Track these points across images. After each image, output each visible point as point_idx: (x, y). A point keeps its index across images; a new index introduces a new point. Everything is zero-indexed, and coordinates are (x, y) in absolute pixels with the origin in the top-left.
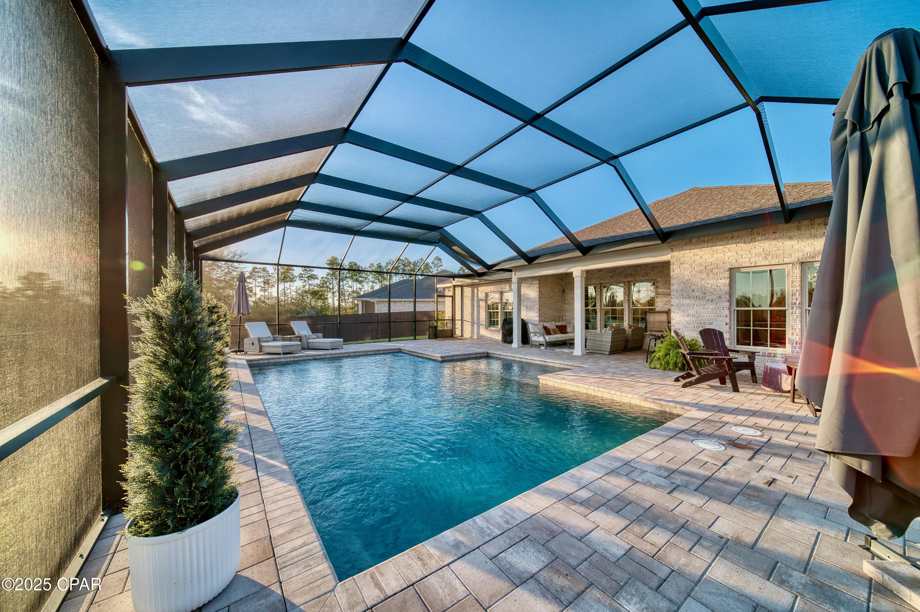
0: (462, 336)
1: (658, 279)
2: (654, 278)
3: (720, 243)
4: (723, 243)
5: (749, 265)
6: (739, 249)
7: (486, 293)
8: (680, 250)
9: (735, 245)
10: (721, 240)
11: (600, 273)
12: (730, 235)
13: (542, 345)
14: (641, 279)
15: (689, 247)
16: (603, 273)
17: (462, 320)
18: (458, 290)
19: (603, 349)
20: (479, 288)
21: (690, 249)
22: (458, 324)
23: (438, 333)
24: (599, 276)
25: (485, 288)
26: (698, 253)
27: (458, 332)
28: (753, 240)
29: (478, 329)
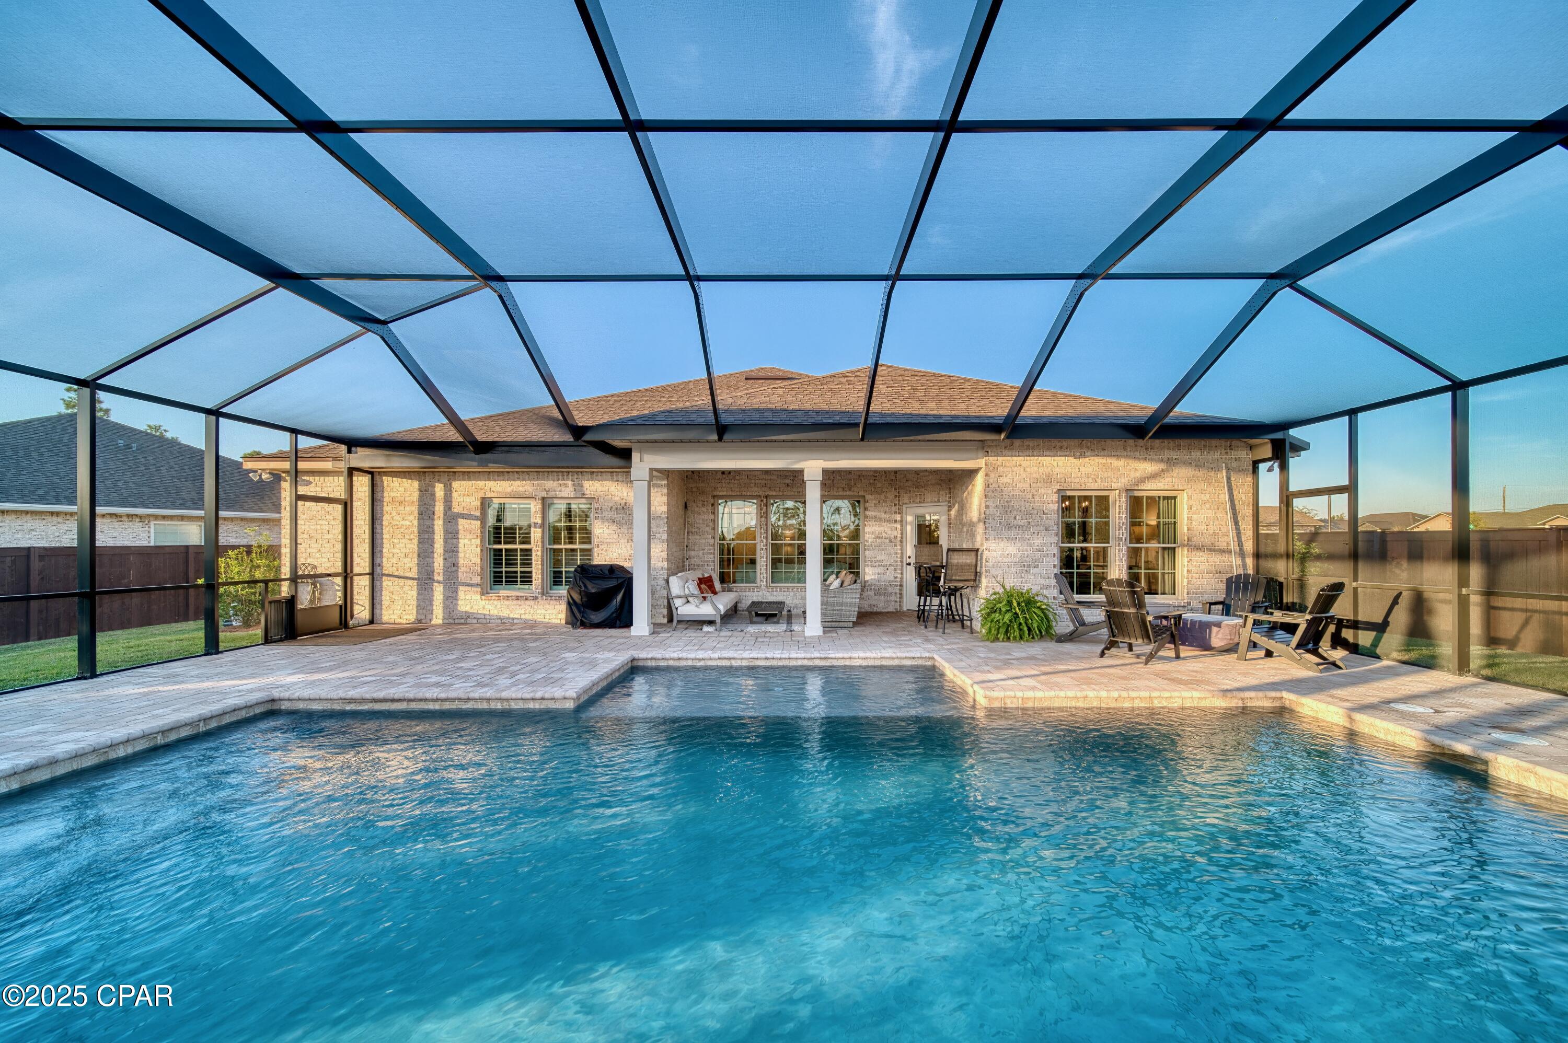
0: (372, 622)
1: (868, 497)
2: (862, 493)
3: (1048, 453)
4: (1051, 454)
5: (1078, 487)
6: (1069, 464)
7: (483, 499)
8: (997, 455)
9: (1063, 458)
10: (1049, 449)
11: (768, 477)
12: (1059, 444)
13: (711, 623)
14: (841, 493)
15: (1009, 453)
16: (774, 477)
17: (374, 575)
18: (362, 484)
19: (843, 619)
20: (456, 485)
21: (1012, 456)
22: (361, 586)
23: (300, 619)
24: (764, 482)
25: (481, 484)
26: (1022, 463)
27: (361, 612)
28: (1083, 456)
29: (451, 598)
